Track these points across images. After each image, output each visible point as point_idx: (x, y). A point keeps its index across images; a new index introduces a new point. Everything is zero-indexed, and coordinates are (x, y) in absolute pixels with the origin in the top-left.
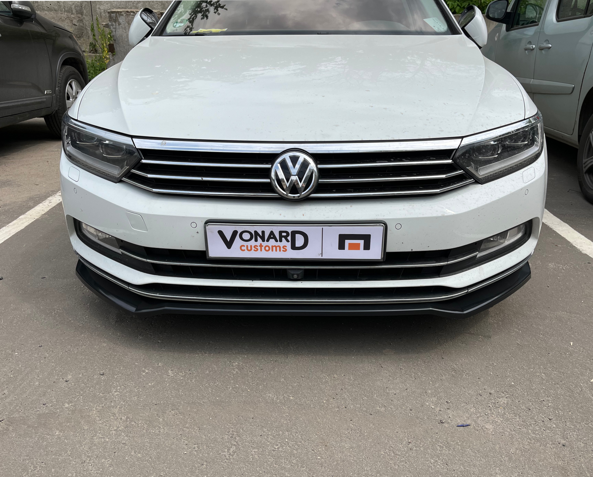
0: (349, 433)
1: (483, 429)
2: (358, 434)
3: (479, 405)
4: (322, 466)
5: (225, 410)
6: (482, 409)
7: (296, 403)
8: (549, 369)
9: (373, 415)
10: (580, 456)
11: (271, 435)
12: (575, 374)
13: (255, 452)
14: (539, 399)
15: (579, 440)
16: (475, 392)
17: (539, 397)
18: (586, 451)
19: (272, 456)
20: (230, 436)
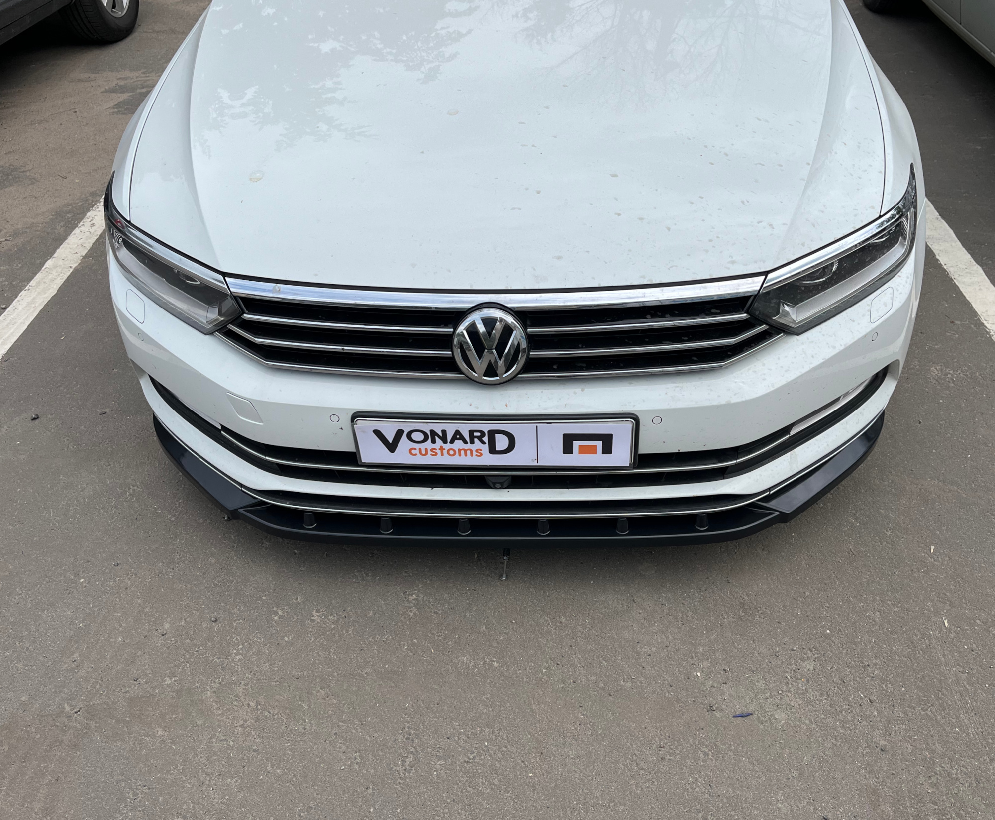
0: (576, 729)
1: (770, 720)
2: (589, 732)
3: (771, 676)
4: (534, 790)
5: (398, 687)
6: (774, 683)
7: (502, 675)
8: (888, 602)
9: (613, 696)
10: (903, 770)
11: (464, 734)
12: (926, 611)
13: (441, 765)
14: (863, 663)
15: (906, 741)
16: (769, 649)
17: (862, 658)
18: (914, 761)
19: (464, 773)
20: (406, 737)
